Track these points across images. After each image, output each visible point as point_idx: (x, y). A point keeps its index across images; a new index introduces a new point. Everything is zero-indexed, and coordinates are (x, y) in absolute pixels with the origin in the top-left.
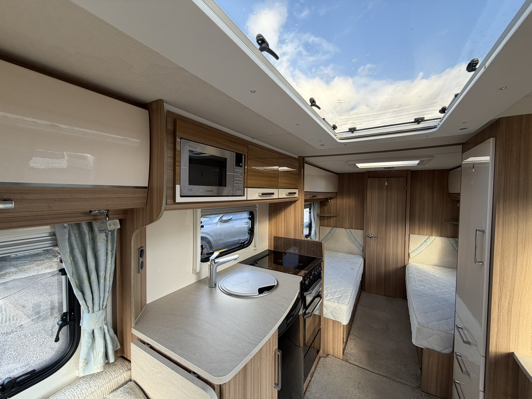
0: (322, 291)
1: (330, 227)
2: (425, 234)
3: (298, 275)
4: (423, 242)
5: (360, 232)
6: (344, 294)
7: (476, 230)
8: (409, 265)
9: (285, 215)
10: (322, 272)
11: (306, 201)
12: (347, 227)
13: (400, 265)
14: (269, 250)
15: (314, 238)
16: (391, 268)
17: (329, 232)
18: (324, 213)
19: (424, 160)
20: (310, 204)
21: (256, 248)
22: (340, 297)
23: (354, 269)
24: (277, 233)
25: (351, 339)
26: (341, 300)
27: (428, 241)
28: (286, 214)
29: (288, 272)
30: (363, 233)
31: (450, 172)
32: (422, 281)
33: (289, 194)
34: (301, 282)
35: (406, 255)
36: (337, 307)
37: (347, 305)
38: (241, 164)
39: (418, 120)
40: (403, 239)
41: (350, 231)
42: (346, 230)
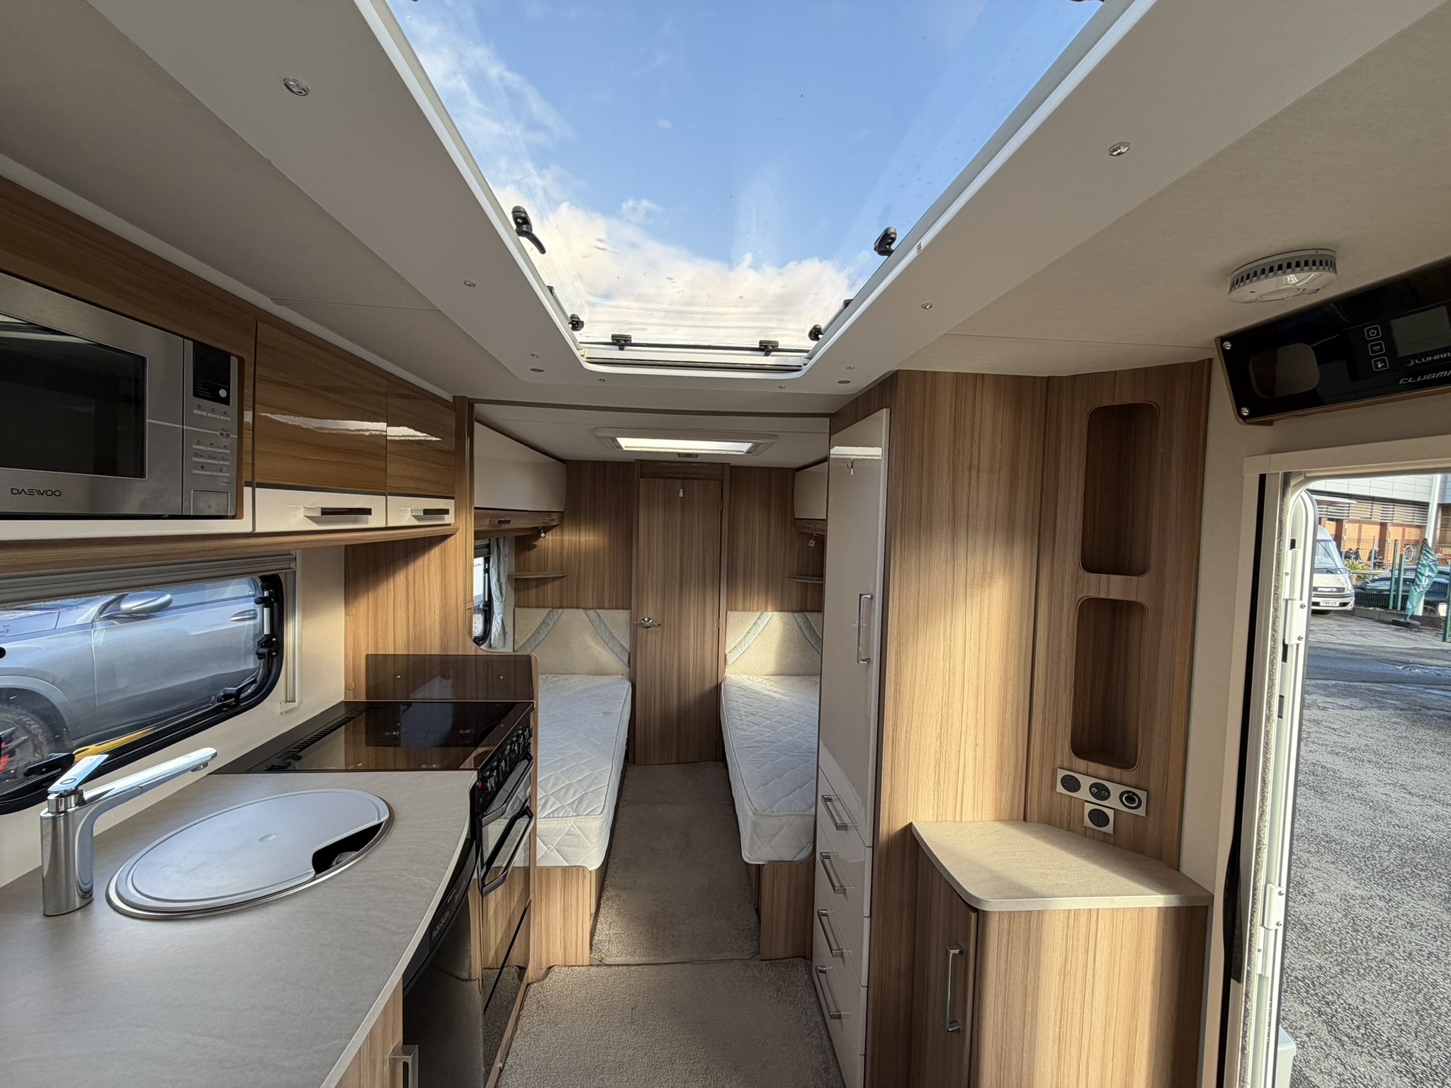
0: (531, 797)
1: (544, 607)
2: (755, 609)
3: (461, 767)
4: (752, 627)
5: (622, 616)
6: (590, 786)
7: (861, 595)
8: (726, 682)
9: (407, 580)
10: (532, 740)
11: (478, 535)
12: (590, 605)
13: (709, 685)
14: (346, 703)
15: (500, 645)
16: (692, 695)
17: (543, 622)
18: (528, 571)
19: (761, 444)
20: (488, 546)
21: (296, 704)
22: (581, 800)
23: (610, 713)
24: (380, 640)
25: (608, 899)
26: (584, 807)
27: (759, 622)
28: (411, 579)
29: (424, 766)
30: (628, 616)
31: (797, 473)
32: (753, 714)
33: (424, 514)
34: (474, 787)
35: (719, 660)
36: (573, 827)
37: (599, 816)
38: (223, 393)
39: (766, 347)
40: (716, 625)
41: (599, 615)
42: (588, 613)
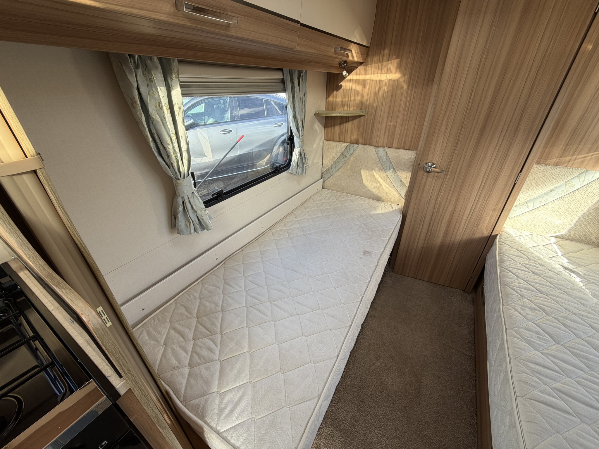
1: (344, 142)
4: (561, 186)
5: (407, 156)
12: (381, 143)
13: (480, 235)
16: (458, 238)
17: (342, 154)
18: (335, 109)
23: (370, 254)
27: (576, 182)
30: (413, 158)
41: (386, 153)
42: (377, 150)
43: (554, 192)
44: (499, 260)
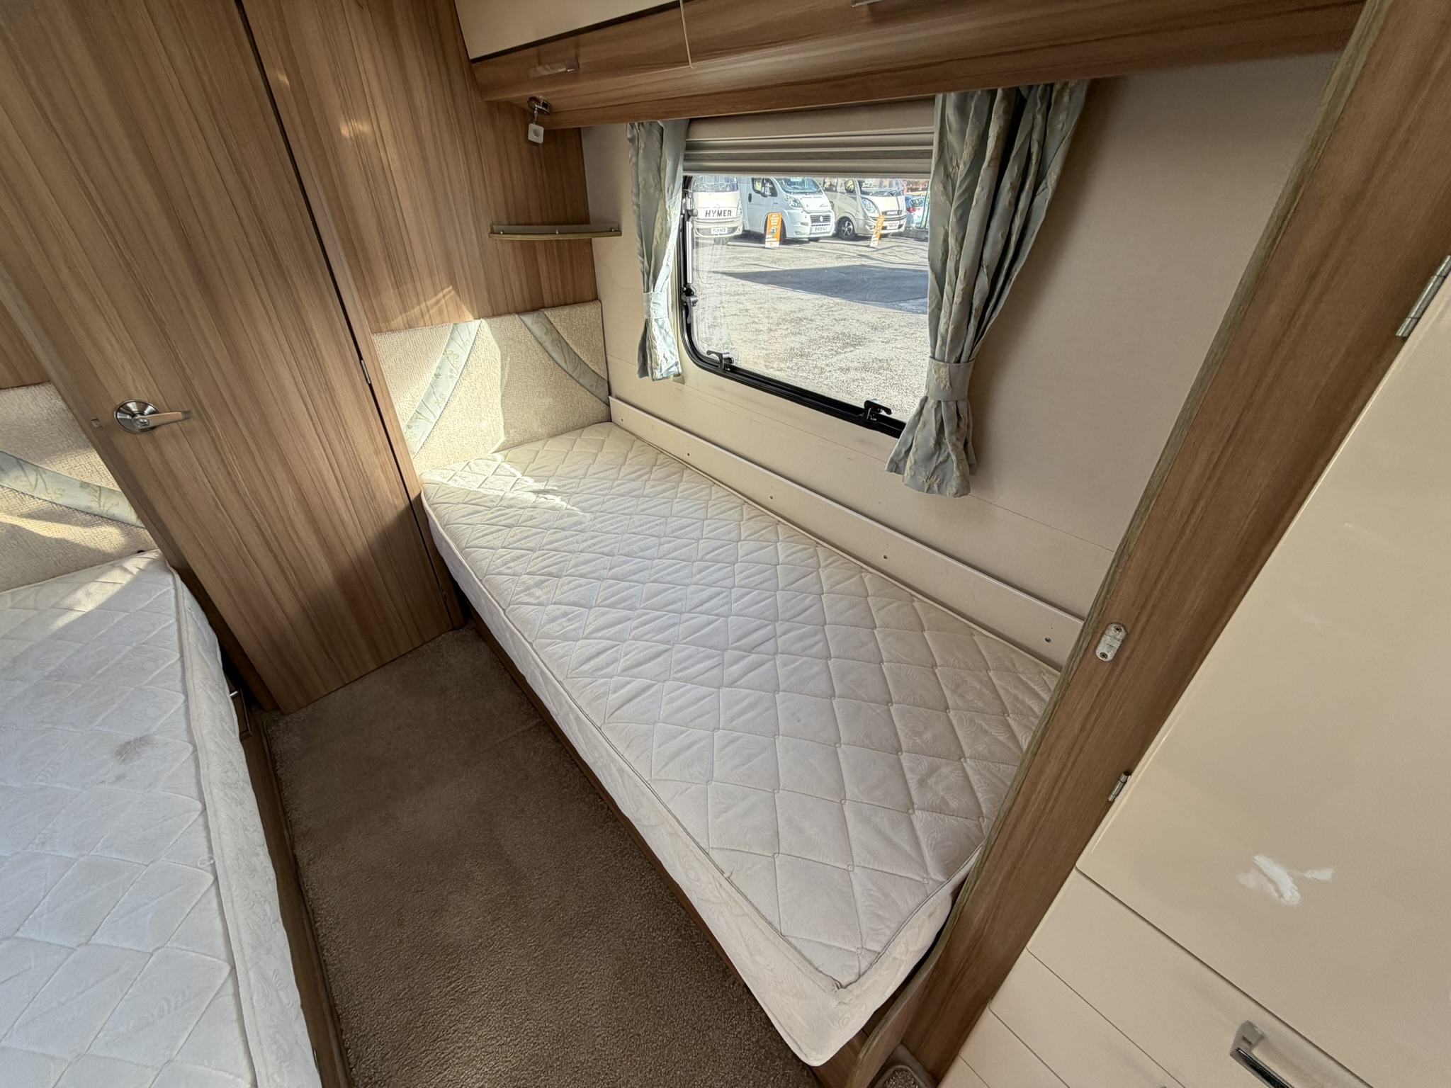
4: (442, 358)
5: (30, 408)
8: (429, 492)
13: (391, 510)
16: (358, 542)
27: (454, 348)
30: (59, 404)
40: (359, 379)
43: (442, 377)
44: (451, 538)
